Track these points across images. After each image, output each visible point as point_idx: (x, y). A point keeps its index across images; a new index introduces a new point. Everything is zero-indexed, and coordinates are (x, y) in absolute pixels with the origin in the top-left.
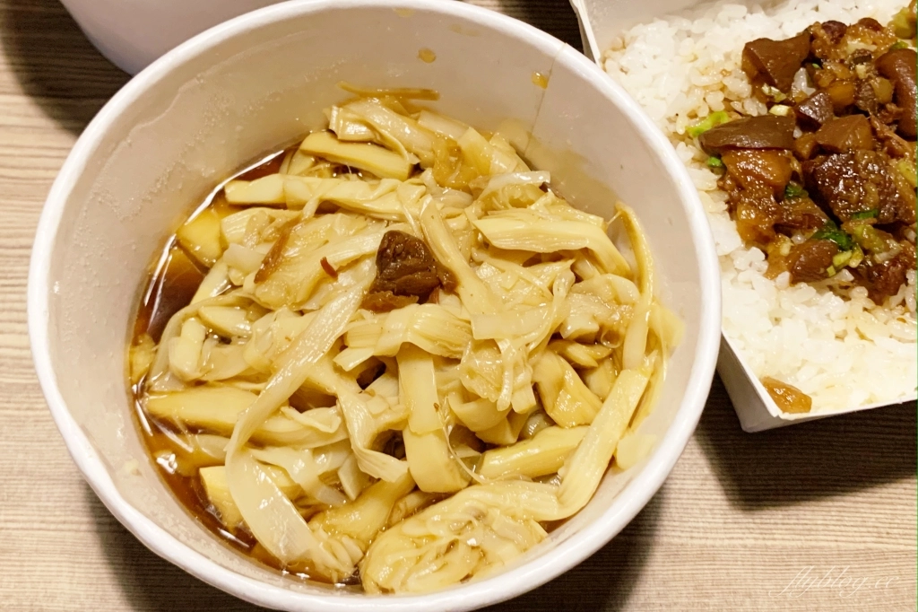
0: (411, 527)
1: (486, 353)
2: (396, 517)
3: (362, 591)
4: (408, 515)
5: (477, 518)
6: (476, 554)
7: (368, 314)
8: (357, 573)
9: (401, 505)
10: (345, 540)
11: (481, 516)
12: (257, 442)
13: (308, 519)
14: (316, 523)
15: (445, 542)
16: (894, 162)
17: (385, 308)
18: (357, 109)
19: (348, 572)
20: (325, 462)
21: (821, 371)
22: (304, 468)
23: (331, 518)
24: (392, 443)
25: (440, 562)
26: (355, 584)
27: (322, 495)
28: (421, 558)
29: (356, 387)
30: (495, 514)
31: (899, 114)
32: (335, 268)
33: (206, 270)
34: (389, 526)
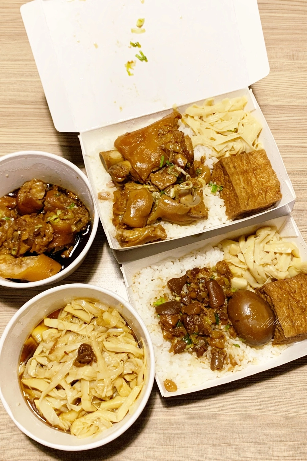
0: (82, 419)
1: (101, 382)
2: (79, 416)
3: (70, 433)
4: (83, 416)
5: (98, 419)
6: (97, 428)
7: (74, 367)
8: (70, 429)
9: (81, 414)
10: (67, 421)
11: (99, 418)
12: (48, 396)
13: (59, 415)
14: (60, 417)
15: (90, 425)
16: (205, 317)
17: (79, 367)
18: (78, 302)
19: (67, 428)
20: (63, 403)
21: (182, 377)
22: (58, 404)
23: (64, 416)
24: (78, 401)
25: (88, 430)
26: (69, 431)
27: (63, 409)
28: (84, 428)
29: (70, 386)
30: (102, 418)
31: (208, 301)
32: (68, 353)
33: (38, 344)
34: (77, 419)
